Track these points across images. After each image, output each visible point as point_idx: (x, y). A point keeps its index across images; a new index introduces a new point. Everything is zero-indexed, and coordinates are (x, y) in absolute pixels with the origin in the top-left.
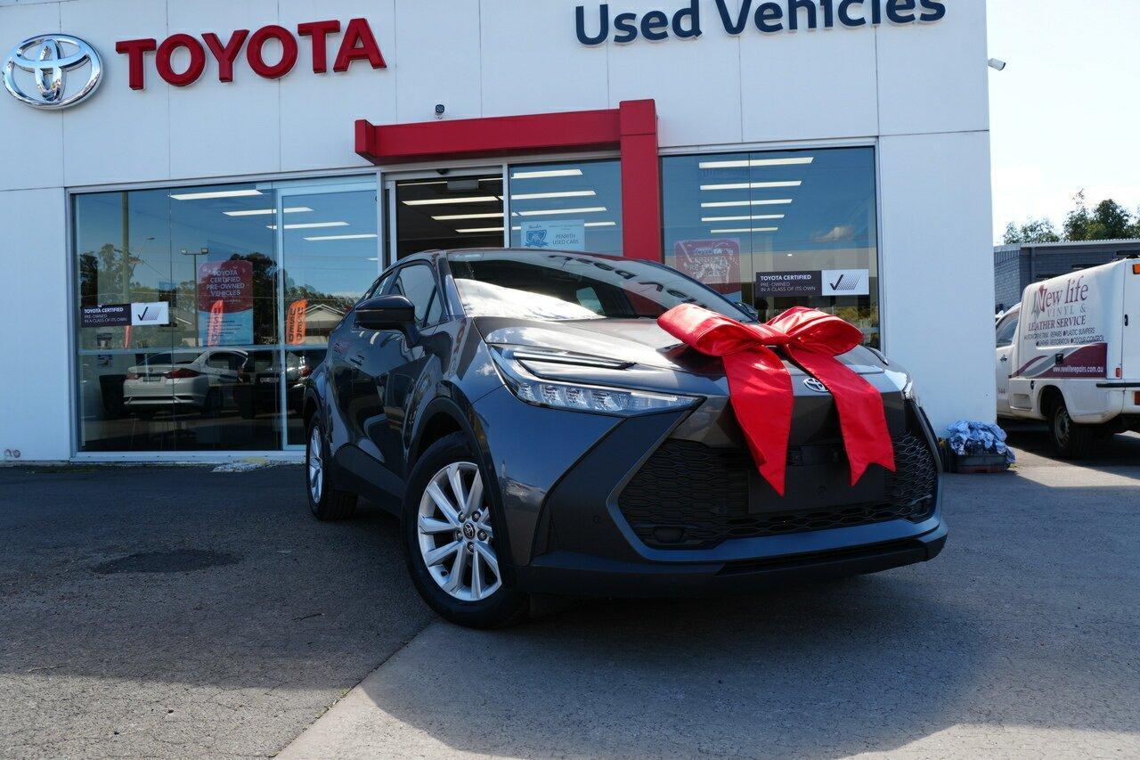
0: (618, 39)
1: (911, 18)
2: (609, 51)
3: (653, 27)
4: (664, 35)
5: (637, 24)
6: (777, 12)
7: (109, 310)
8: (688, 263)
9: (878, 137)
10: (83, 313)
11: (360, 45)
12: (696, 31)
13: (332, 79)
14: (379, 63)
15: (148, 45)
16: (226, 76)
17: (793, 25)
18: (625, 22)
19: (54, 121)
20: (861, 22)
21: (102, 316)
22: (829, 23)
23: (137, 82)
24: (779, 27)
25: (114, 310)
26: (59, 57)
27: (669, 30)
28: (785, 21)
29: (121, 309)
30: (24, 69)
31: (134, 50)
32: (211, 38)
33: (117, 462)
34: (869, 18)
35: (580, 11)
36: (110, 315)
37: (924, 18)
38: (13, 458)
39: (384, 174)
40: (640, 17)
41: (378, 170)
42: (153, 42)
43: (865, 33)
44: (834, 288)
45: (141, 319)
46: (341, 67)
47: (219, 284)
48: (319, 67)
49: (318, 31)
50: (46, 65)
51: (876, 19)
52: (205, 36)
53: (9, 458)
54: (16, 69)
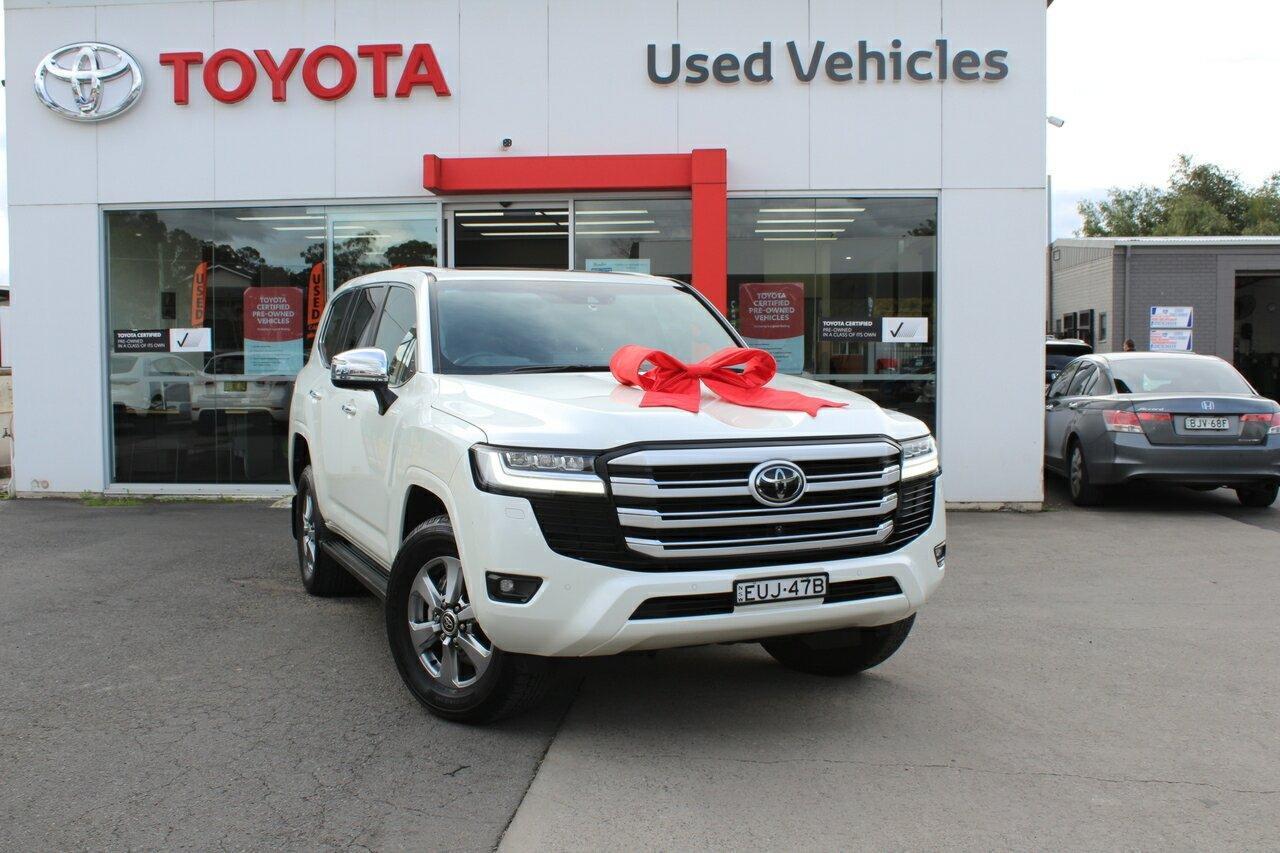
0: (690, 80)
1: (976, 76)
2: (679, 92)
3: (725, 70)
4: (735, 79)
5: (709, 65)
6: (848, 63)
7: (144, 335)
8: (753, 306)
9: (940, 189)
10: (116, 338)
11: (423, 71)
12: (767, 77)
13: (392, 104)
14: (442, 91)
15: (194, 59)
16: (279, 97)
17: (863, 76)
18: (698, 63)
19: (90, 133)
20: (928, 77)
21: (138, 341)
22: (897, 76)
23: (182, 97)
24: (848, 77)
25: (151, 335)
26: (98, 68)
27: (741, 73)
28: (855, 71)
29: (159, 335)
30: (58, 78)
31: (180, 63)
32: (264, 56)
33: (155, 495)
34: (936, 74)
35: (652, 49)
36: (146, 340)
37: (989, 76)
38: (41, 489)
39: (444, 205)
40: (712, 59)
41: (440, 200)
42: (200, 55)
43: (932, 89)
44: (894, 335)
45: (181, 345)
46: (403, 92)
47: (266, 311)
48: (380, 92)
49: (379, 54)
50: (83, 75)
51: (943, 75)
52: (257, 53)
53: (37, 489)
54: (49, 78)
